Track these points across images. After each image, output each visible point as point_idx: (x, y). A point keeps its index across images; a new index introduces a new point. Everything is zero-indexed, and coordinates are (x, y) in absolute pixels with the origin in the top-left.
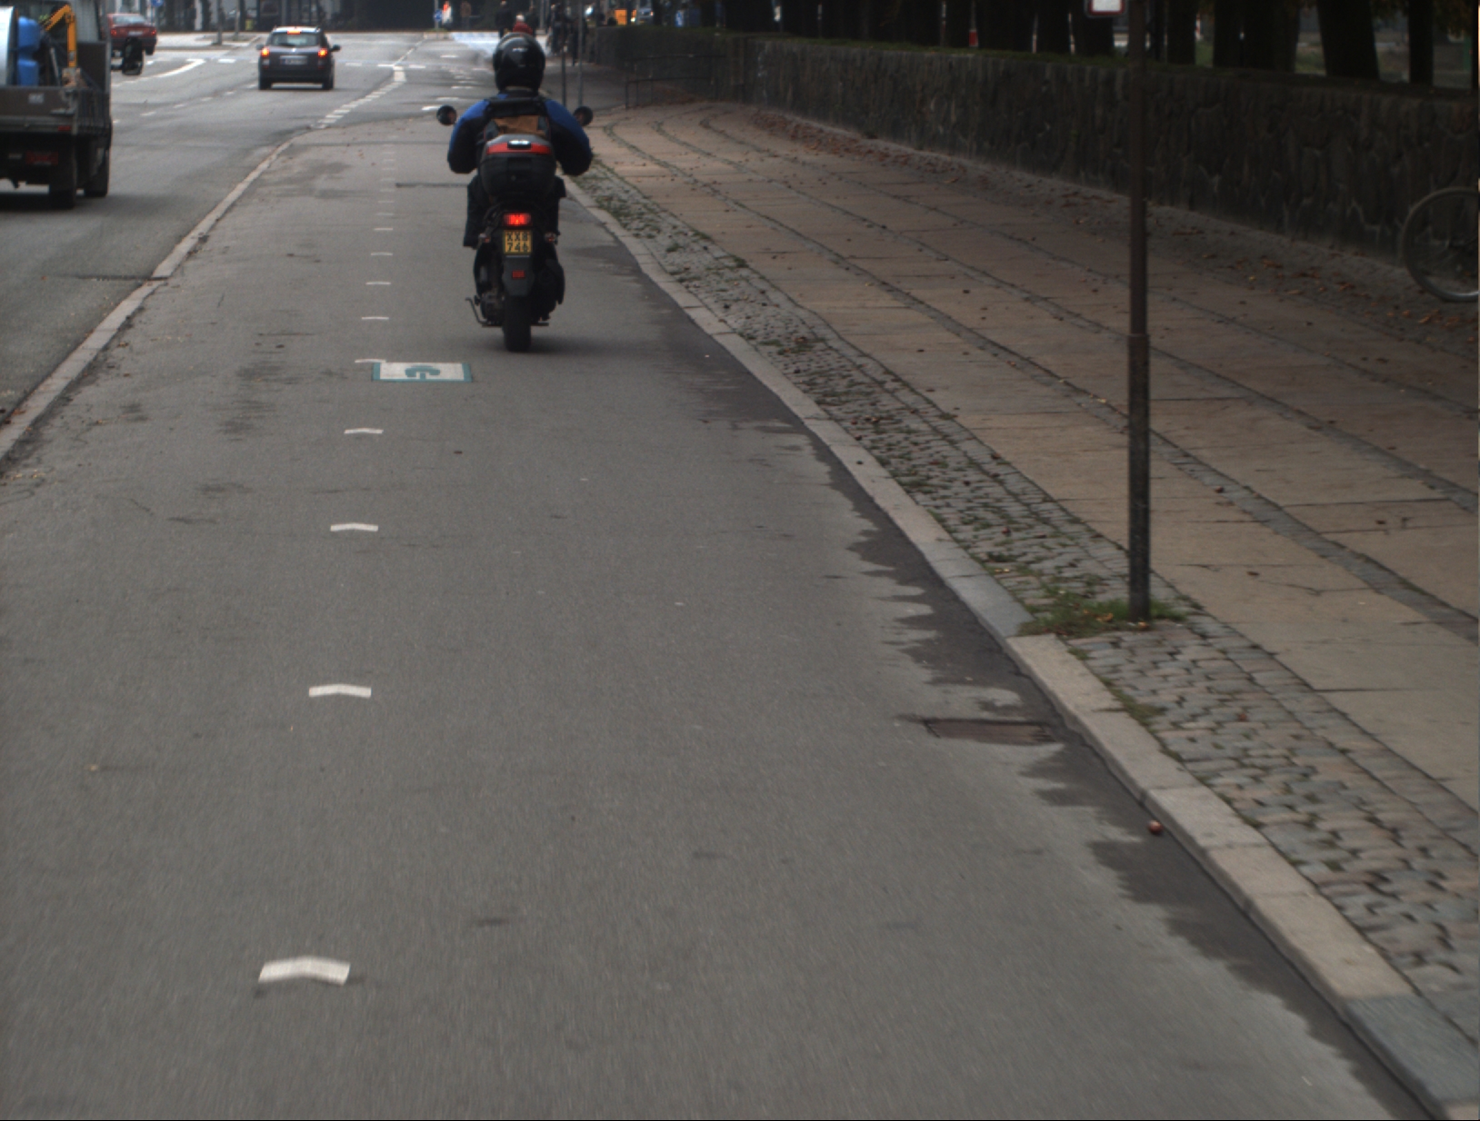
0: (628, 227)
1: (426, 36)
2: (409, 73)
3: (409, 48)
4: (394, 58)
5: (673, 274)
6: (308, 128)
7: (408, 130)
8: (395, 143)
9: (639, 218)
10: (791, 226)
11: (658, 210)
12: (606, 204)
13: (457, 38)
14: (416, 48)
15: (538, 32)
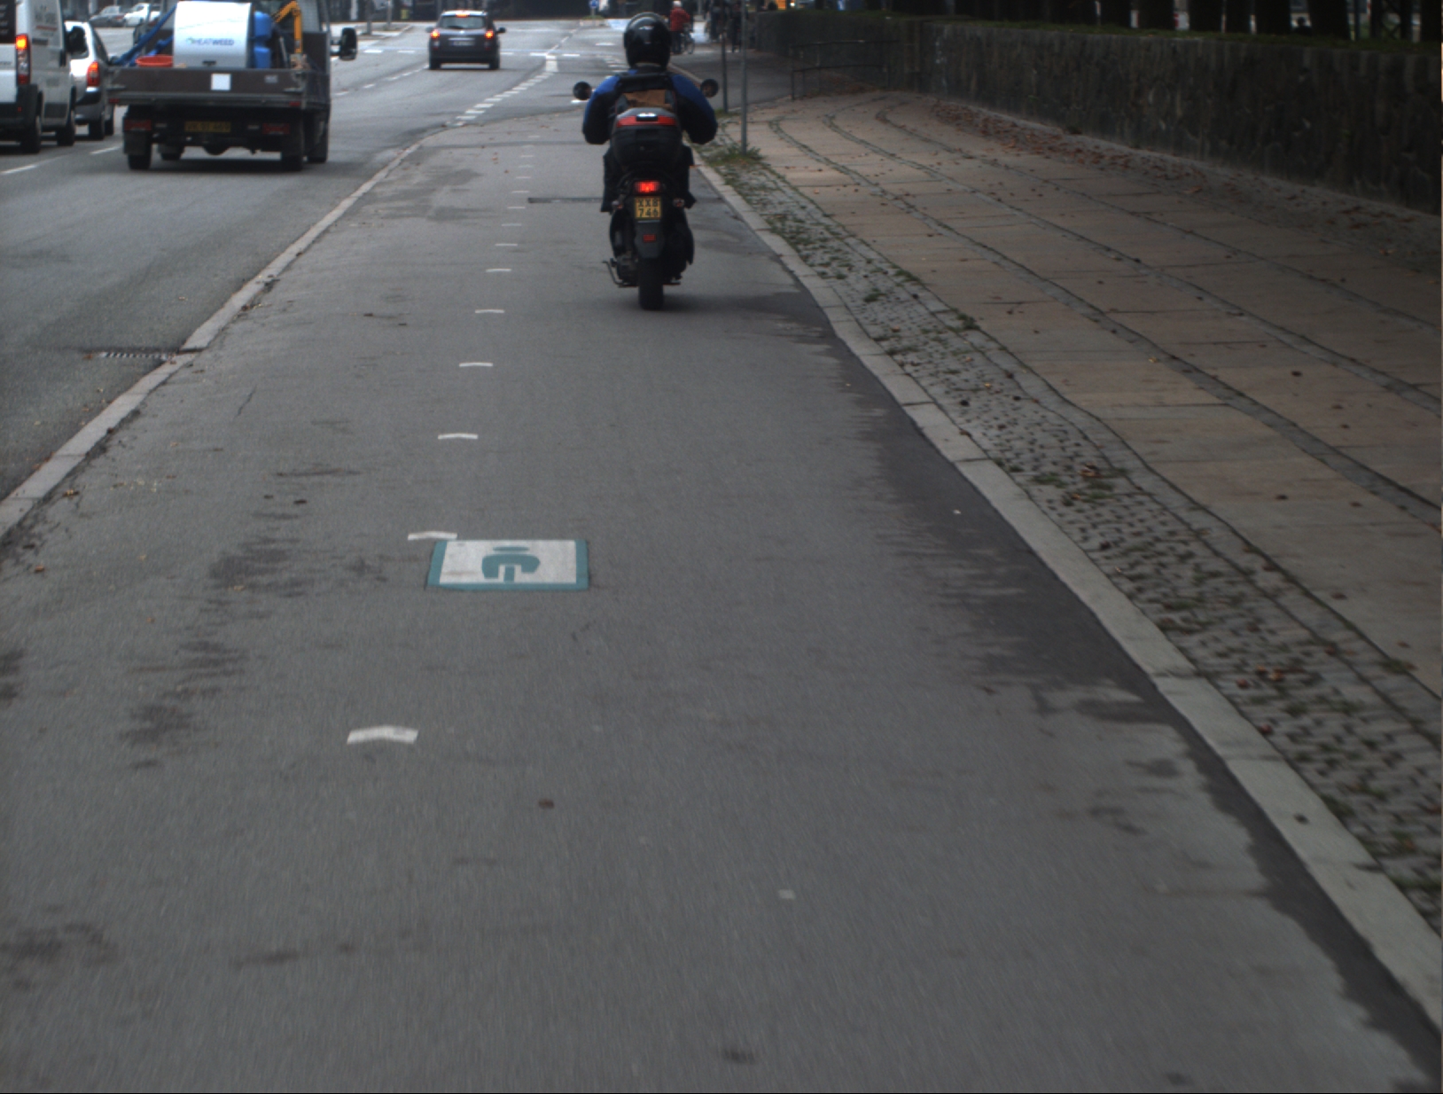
0: (810, 261)
1: (582, 23)
2: (561, 63)
3: (564, 36)
4: (548, 46)
5: (878, 340)
6: (444, 126)
7: (552, 128)
8: (535, 143)
9: (822, 247)
10: (1017, 259)
11: (844, 234)
12: (779, 225)
13: (613, 25)
14: (570, 35)
15: (696, 18)
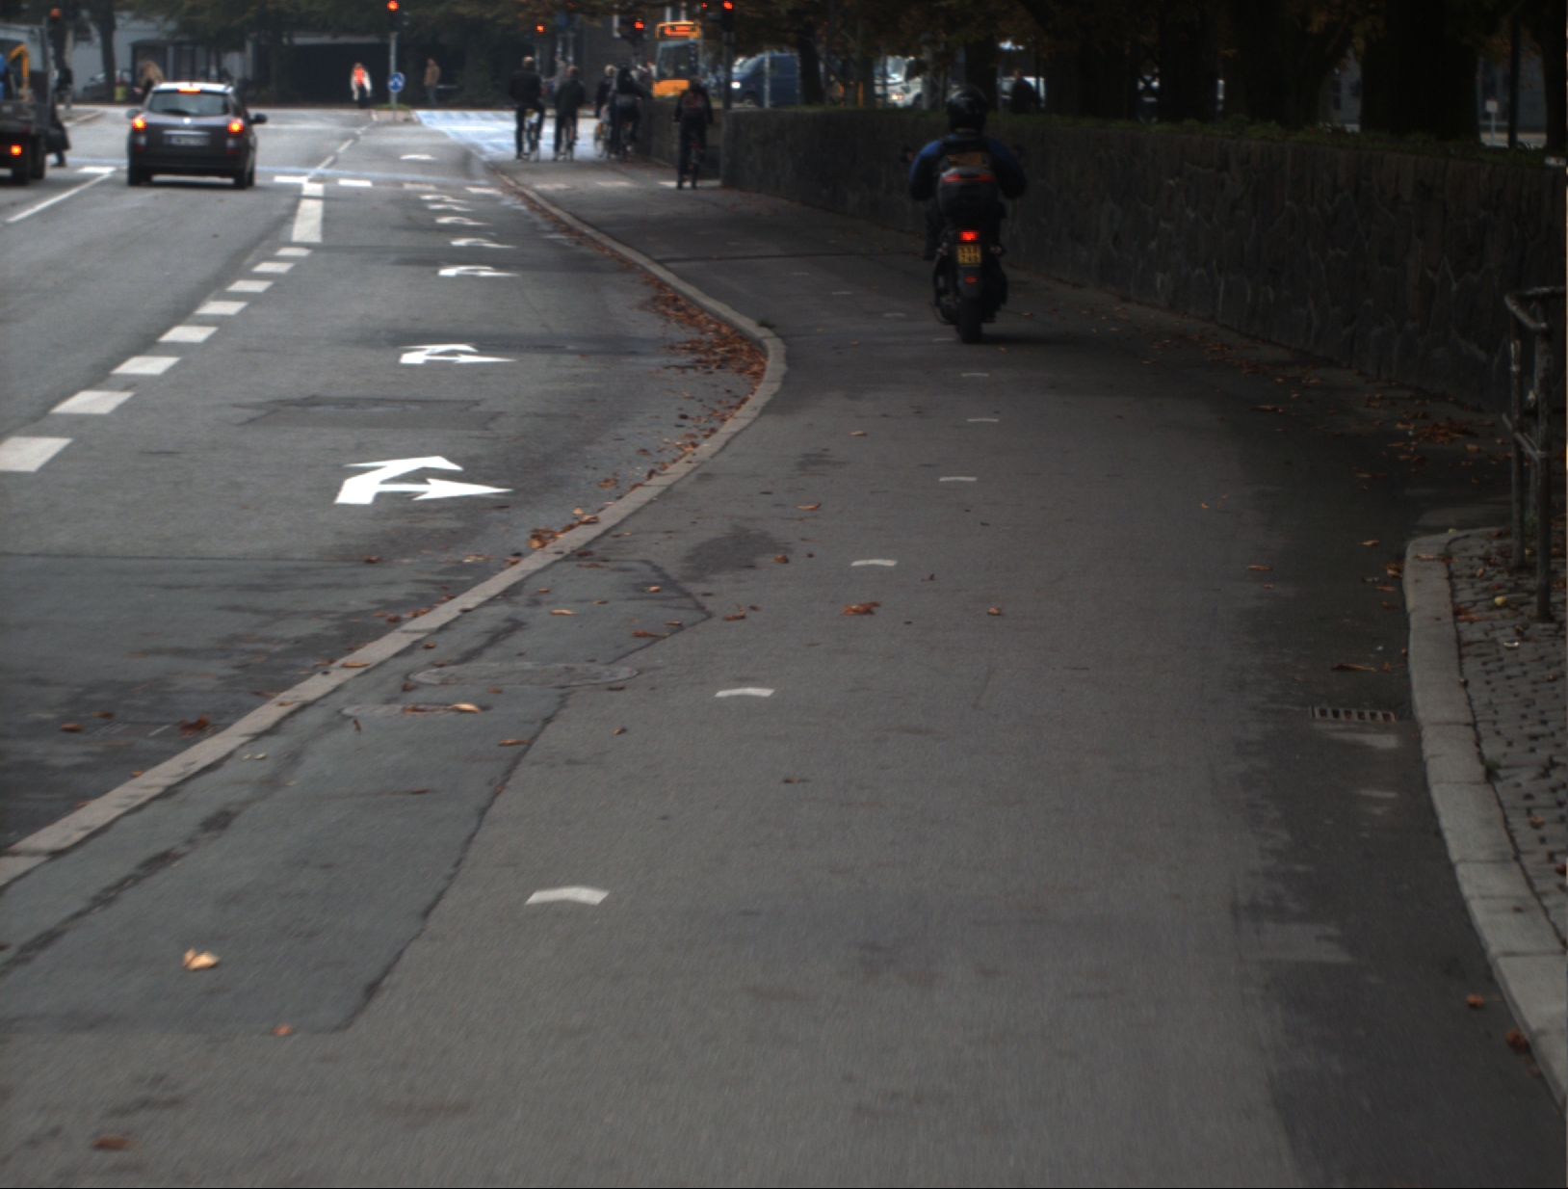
1: (376, 115)
2: (332, 200)
3: (345, 138)
13: (429, 120)
14: (356, 138)
